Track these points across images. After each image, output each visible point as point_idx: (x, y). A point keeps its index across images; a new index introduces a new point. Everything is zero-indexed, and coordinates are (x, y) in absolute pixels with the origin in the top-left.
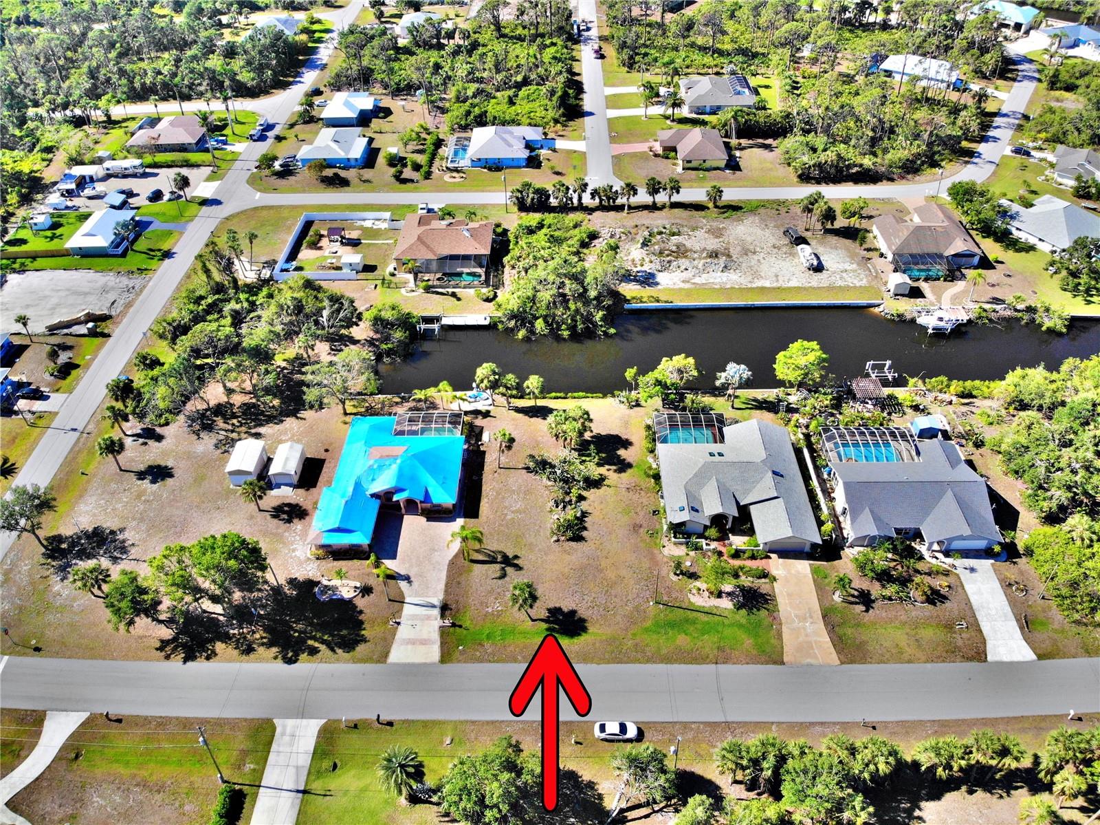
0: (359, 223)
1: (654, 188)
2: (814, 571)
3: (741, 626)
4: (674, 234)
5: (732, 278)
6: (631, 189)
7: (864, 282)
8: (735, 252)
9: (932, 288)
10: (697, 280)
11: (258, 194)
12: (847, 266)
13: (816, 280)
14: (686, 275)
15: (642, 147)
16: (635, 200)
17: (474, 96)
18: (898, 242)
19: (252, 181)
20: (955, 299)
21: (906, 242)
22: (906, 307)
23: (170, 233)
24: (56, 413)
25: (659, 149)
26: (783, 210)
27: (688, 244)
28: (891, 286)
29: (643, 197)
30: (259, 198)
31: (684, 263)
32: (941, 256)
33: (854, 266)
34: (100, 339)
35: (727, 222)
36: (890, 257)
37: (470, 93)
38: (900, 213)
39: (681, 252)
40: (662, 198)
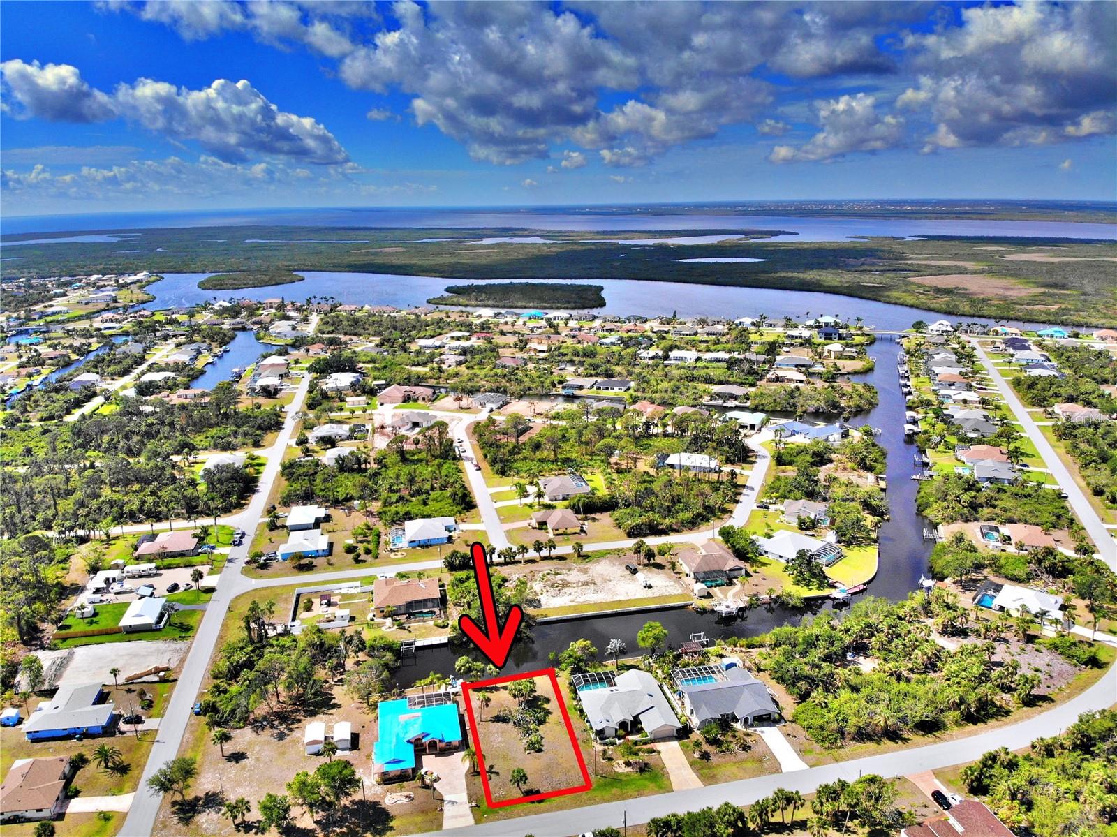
0: (337, 592)
1: (538, 547)
2: (681, 745)
3: (646, 779)
4: (557, 574)
5: (600, 597)
6: (524, 549)
7: (680, 592)
8: (598, 581)
9: (721, 591)
10: (578, 600)
11: (254, 581)
12: (668, 583)
13: (650, 593)
14: (571, 598)
15: (524, 524)
16: (527, 556)
17: (398, 501)
18: (695, 565)
19: (244, 572)
20: (735, 595)
21: (699, 565)
22: (706, 603)
23: (194, 611)
24: (157, 731)
25: (535, 524)
26: (621, 554)
27: (568, 579)
28: (696, 592)
29: (532, 554)
30: (254, 583)
31: (566, 589)
32: (722, 571)
33: (672, 583)
34: (168, 685)
35: (588, 565)
36: (692, 575)
37: (394, 499)
38: (694, 549)
39: (565, 584)
40: (545, 553)
